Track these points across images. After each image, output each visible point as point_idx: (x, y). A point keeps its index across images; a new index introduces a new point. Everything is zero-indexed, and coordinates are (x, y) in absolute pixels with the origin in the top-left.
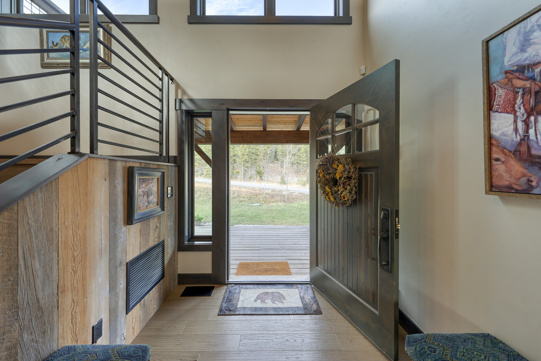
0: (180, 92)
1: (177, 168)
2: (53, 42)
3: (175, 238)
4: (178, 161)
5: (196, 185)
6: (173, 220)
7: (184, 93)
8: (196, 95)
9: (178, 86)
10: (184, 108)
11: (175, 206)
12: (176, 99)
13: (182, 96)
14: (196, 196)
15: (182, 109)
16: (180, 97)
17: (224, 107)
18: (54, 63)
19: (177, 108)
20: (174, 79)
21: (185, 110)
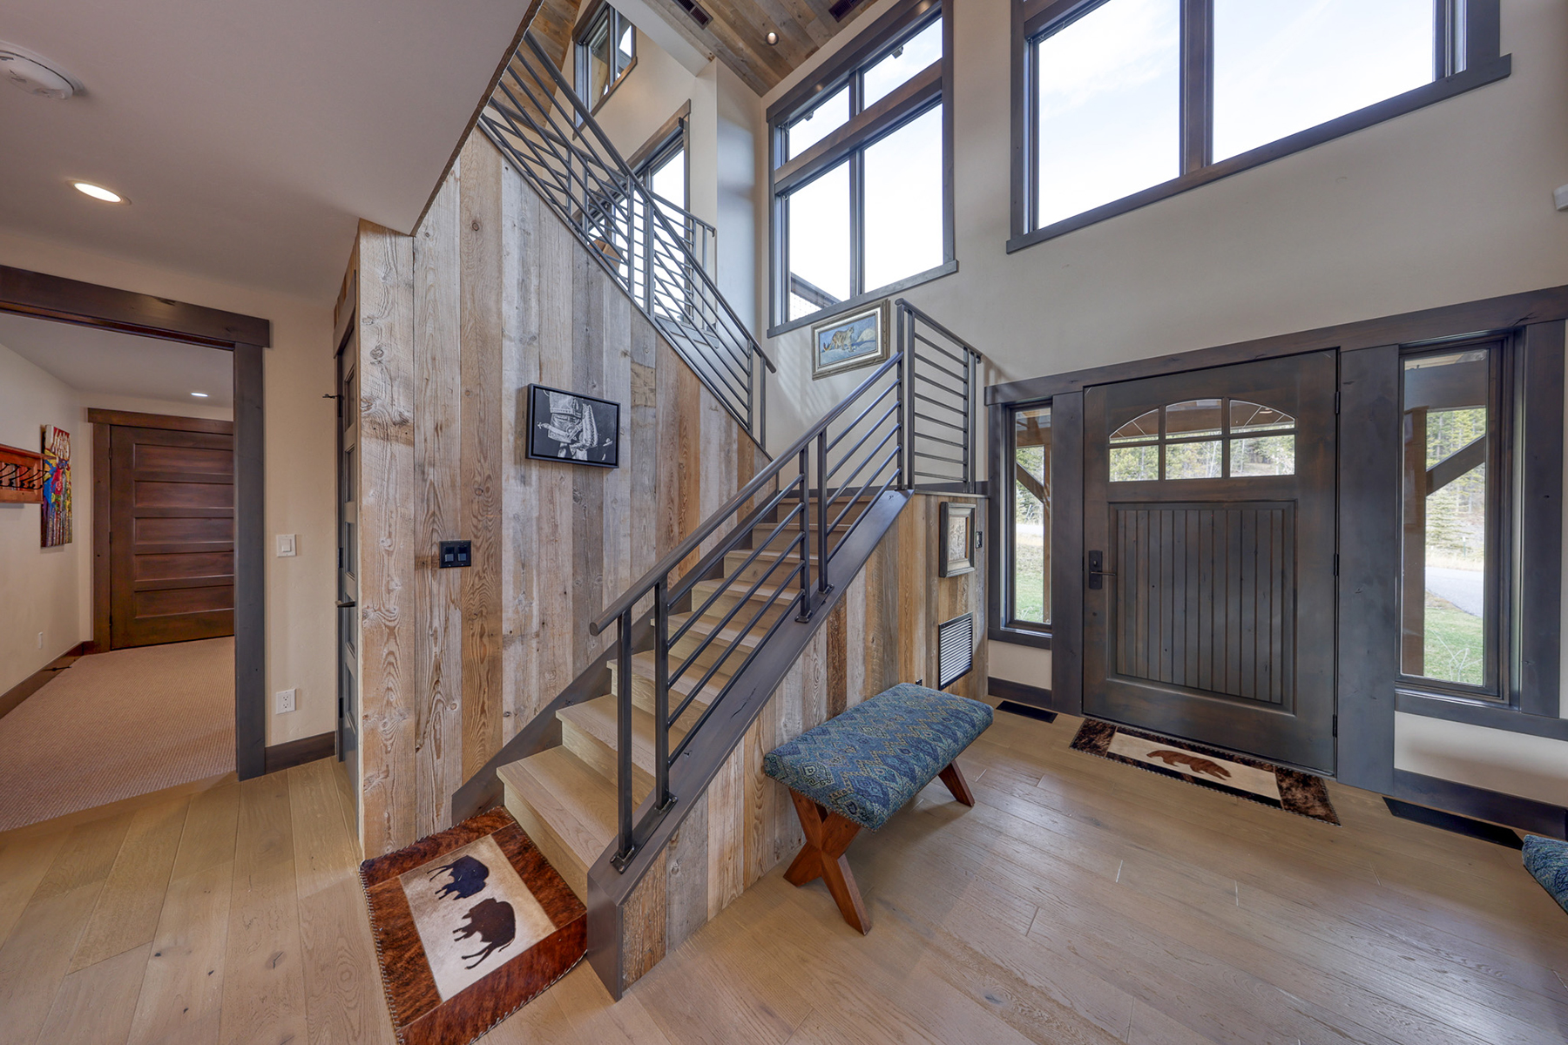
0: (992, 374)
1: (987, 501)
2: (825, 345)
3: (985, 615)
4: (989, 490)
5: (1019, 541)
6: (982, 585)
7: (1000, 373)
8: (1019, 375)
9: (989, 365)
10: (1000, 400)
11: (985, 563)
12: (985, 388)
13: (996, 381)
14: (1019, 557)
15: (996, 402)
16: (992, 383)
17: (1079, 387)
18: (826, 372)
19: (988, 402)
20: (981, 354)
21: (1002, 404)
